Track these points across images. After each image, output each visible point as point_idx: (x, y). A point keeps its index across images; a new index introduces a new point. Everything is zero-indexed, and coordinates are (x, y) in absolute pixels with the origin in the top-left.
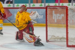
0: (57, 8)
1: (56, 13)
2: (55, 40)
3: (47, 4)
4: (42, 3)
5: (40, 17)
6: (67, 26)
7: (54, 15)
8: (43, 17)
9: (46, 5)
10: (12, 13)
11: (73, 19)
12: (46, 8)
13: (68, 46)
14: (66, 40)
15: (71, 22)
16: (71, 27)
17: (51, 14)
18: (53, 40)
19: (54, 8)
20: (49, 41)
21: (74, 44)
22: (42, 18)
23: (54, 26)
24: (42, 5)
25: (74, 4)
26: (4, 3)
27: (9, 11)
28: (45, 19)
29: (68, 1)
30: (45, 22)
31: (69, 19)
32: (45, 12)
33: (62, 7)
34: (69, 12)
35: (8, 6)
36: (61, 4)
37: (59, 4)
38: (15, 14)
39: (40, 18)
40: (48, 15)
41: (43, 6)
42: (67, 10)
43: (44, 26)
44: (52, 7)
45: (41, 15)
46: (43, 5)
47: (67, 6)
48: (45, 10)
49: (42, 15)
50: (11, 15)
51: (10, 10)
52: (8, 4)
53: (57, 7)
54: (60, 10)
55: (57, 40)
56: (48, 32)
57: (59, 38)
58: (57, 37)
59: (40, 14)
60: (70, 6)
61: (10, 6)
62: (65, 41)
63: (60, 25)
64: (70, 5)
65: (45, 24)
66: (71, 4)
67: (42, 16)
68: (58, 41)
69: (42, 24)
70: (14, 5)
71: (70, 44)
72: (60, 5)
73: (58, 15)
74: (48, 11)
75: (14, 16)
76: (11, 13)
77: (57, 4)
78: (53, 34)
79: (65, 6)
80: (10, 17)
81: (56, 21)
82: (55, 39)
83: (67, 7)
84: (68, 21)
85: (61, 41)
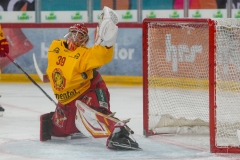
0: (179, 27)
1: (175, 42)
2: (174, 129)
3: (146, 14)
4: (130, 7)
5: (123, 54)
6: (212, 84)
7: (170, 47)
8: (134, 55)
9: (144, 17)
10: (33, 43)
11: (232, 61)
12: (144, 25)
13: (215, 149)
14: (207, 130)
15: (226, 70)
16: (224, 88)
17: (162, 46)
18: (167, 130)
19: (171, 24)
20: (153, 134)
21: (235, 144)
22: (130, 58)
23: (172, 85)
24: (131, 17)
25: (235, 12)
26: (5, 9)
27: (22, 34)
28: (141, 62)
29: (215, 4)
30: (141, 69)
31: (218, 60)
32: (141, 40)
33: (197, 23)
34: (219, 39)
35: (21, 18)
36: (192, 13)
37: (186, 14)
38: (43, 45)
39: (123, 58)
40: (149, 49)
41: (134, 19)
42: (212, 31)
43: (137, 83)
44: (164, 24)
45: (128, 48)
46: (134, 16)
47: (212, 19)
48: (140, 31)
49: (131, 47)
50: (30, 47)
51: (25, 31)
52: (20, 13)
53: (180, 24)
54: (190, 31)
55: (179, 129)
56: (150, 105)
57: (186, 123)
58: (181, 119)
59: (125, 44)
60: (222, 18)
61: (27, 18)
62: (204, 135)
63: (188, 80)
64: (221, 16)
65: (141, 78)
66: (224, 12)
67: (132, 51)
68: (183, 135)
69: (131, 77)
70: (38, 17)
71: (220, 142)
72: (190, 17)
73: (183, 48)
74: (149, 35)
75: (39, 50)
76: (28, 42)
77: (180, 14)
78: (165, 112)
79: (205, 20)
80: (25, 55)
81: (175, 69)
82: (171, 126)
83: (211, 22)
84: (217, 68)
85: (194, 134)
